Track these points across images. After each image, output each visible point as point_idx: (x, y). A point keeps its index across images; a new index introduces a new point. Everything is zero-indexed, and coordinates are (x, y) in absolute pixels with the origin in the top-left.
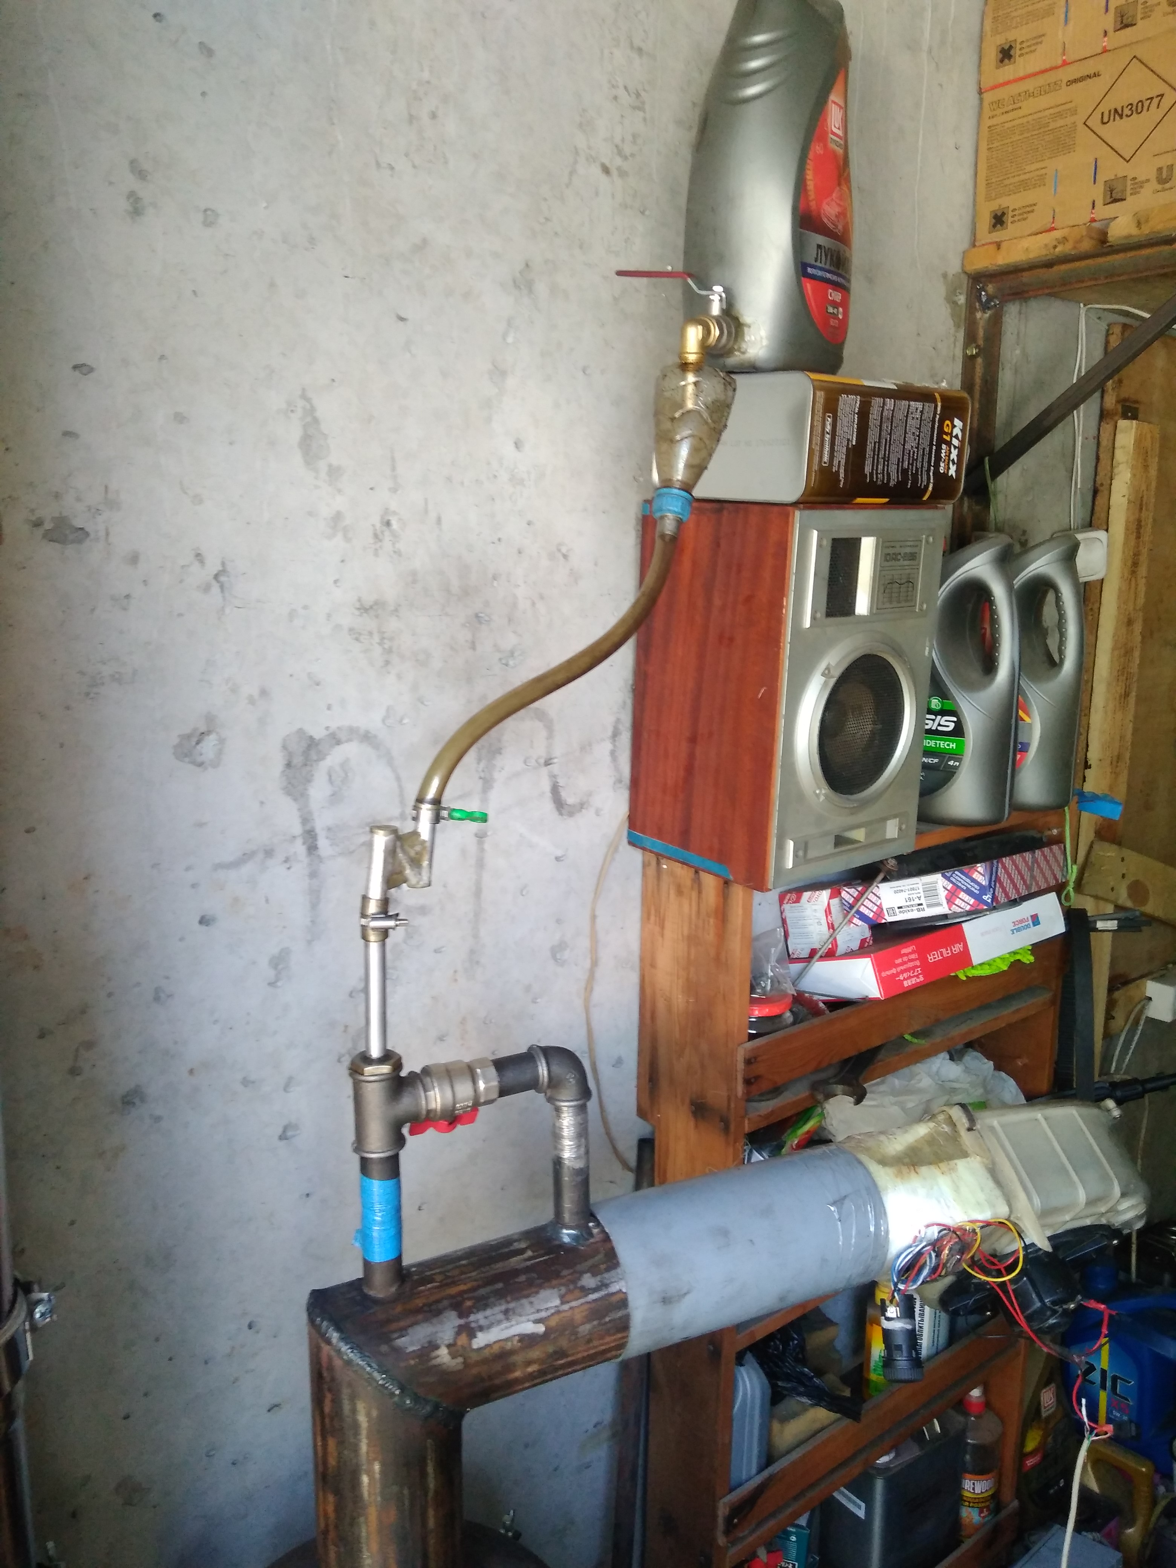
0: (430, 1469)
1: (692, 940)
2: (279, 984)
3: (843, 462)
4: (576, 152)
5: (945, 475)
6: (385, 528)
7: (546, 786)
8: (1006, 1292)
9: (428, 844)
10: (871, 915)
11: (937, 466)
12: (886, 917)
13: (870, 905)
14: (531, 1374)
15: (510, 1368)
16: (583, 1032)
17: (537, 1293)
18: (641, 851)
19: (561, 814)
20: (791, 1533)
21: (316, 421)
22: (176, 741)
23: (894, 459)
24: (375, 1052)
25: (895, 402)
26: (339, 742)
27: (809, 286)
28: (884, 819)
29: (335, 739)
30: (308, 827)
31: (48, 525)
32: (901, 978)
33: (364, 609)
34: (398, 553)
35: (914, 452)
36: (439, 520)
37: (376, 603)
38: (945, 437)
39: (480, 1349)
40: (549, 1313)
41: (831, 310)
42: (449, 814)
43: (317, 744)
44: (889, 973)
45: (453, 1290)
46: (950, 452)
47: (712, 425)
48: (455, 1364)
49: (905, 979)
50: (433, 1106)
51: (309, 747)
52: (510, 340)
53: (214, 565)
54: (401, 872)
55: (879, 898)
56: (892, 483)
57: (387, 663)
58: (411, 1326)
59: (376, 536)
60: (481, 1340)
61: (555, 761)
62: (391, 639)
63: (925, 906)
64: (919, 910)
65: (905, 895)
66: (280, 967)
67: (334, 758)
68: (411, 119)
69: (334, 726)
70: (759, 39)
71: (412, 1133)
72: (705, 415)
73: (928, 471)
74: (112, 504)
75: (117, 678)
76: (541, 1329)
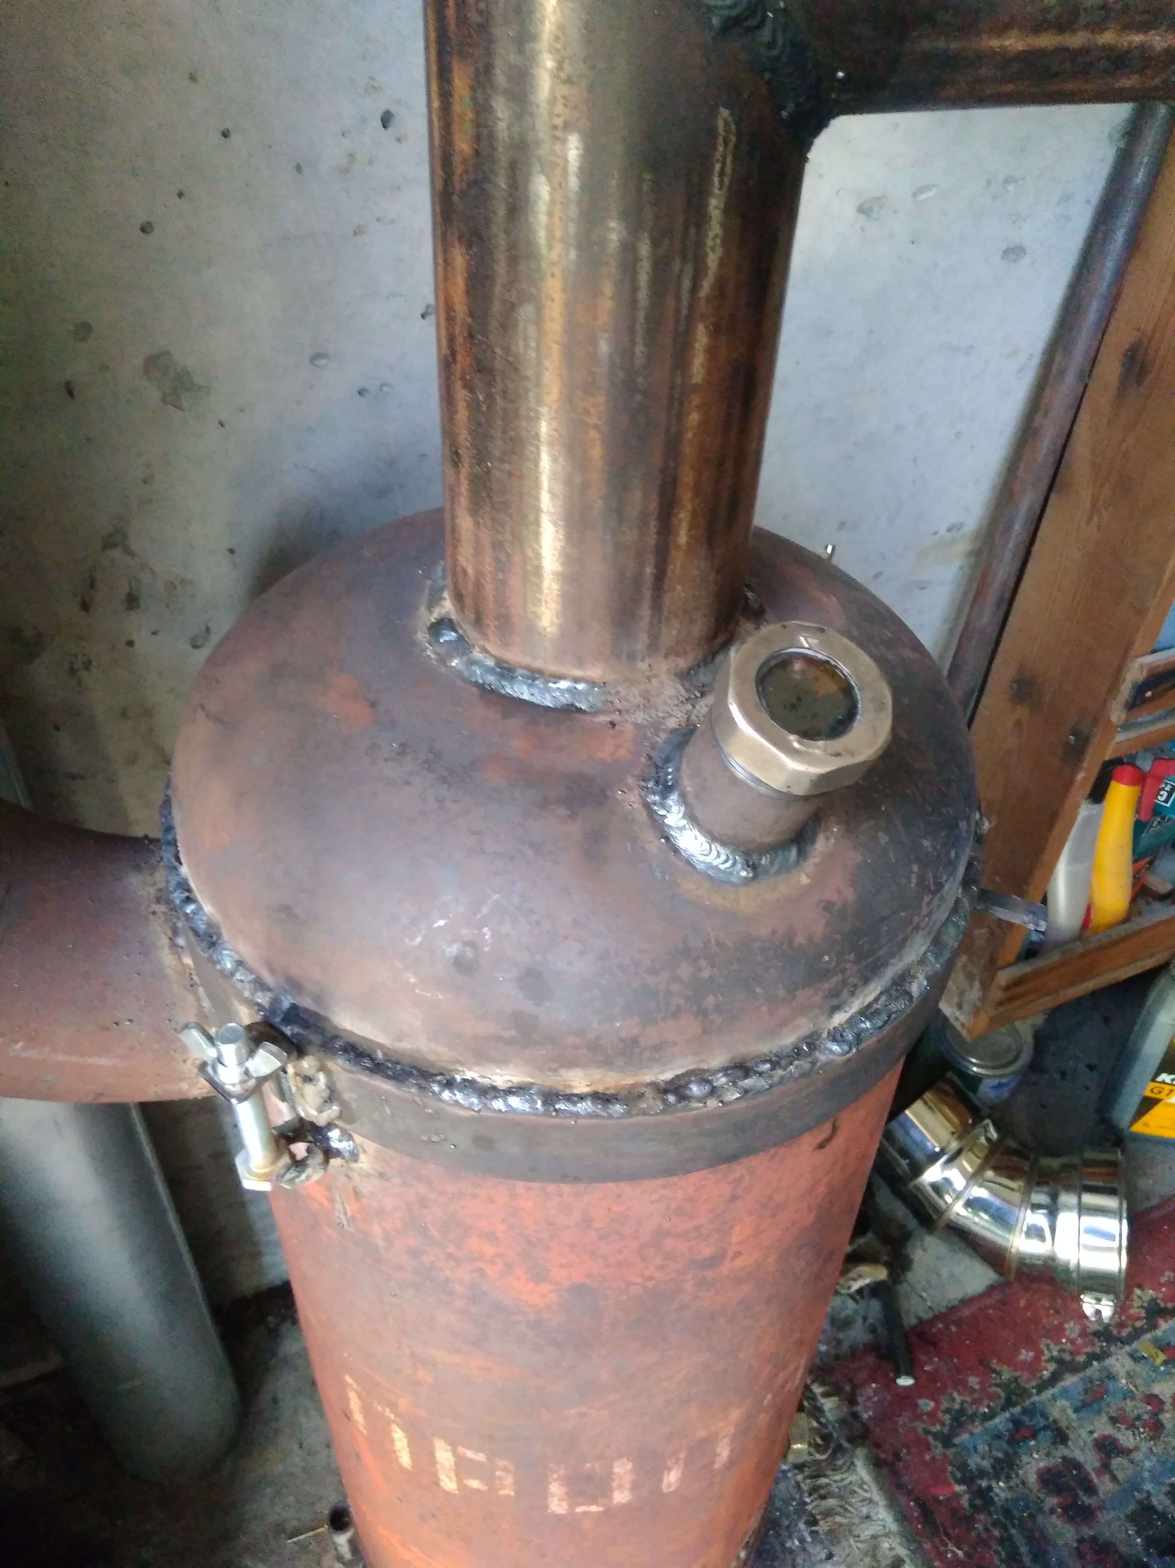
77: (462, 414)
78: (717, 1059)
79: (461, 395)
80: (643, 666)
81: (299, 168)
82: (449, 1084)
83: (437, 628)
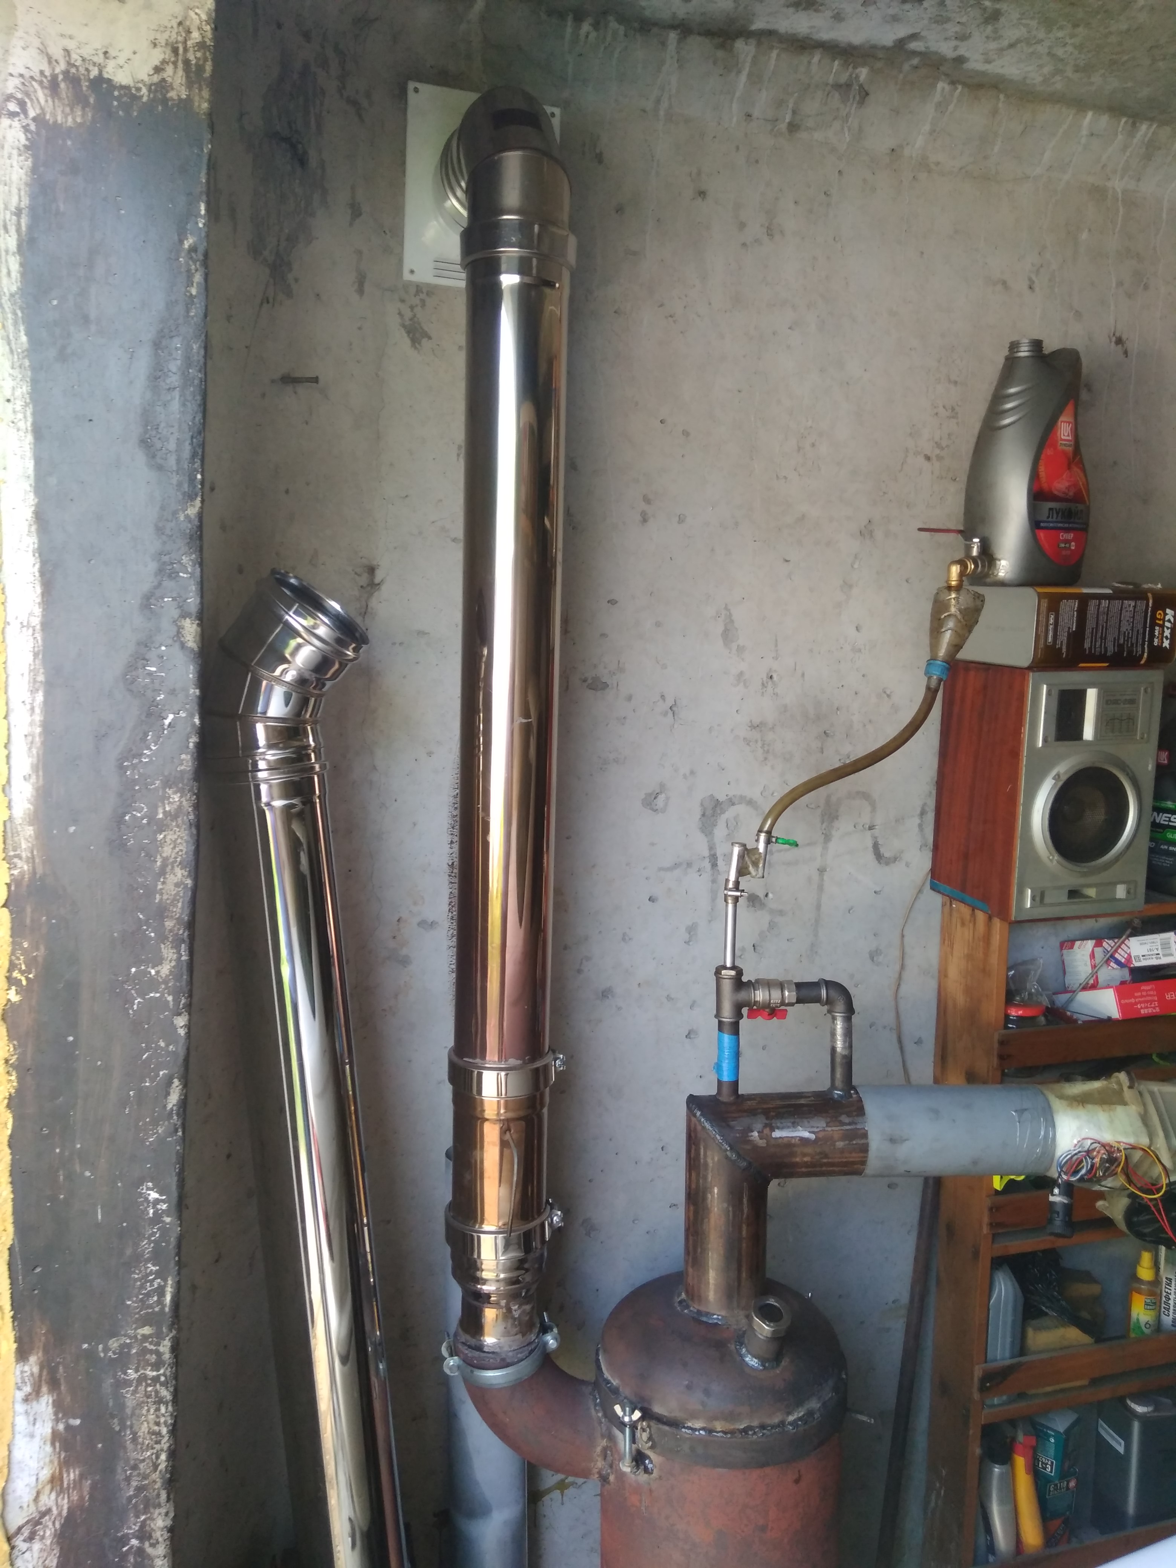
0: (745, 1200)
1: (969, 957)
2: (691, 943)
3: (1065, 642)
4: (907, 450)
5: (1160, 647)
6: (769, 680)
7: (869, 843)
8: (1156, 1206)
9: (763, 855)
10: (1123, 960)
11: (1151, 641)
12: (1134, 962)
13: (1122, 953)
14: (806, 1162)
15: (793, 1154)
16: (893, 1014)
17: (813, 1118)
18: (941, 895)
19: (879, 862)
20: (1050, 1436)
21: (732, 621)
22: (643, 796)
23: (1110, 638)
24: (729, 965)
25: (1109, 603)
26: (733, 804)
27: (1041, 534)
28: (1114, 884)
29: (731, 802)
30: (712, 853)
31: (590, 681)
32: (1139, 1006)
33: (753, 727)
34: (776, 694)
35: (1129, 633)
36: (803, 675)
37: (761, 723)
38: (1157, 621)
39: (776, 1138)
40: (818, 1130)
41: (1063, 545)
42: (776, 840)
43: (721, 804)
44: (1127, 1001)
45: (765, 1106)
46: (1163, 632)
47: (965, 623)
48: (762, 1143)
49: (1142, 1008)
50: (758, 999)
51: (716, 806)
52: (856, 566)
53: (670, 702)
54: (747, 868)
55: (1129, 948)
56: (1109, 654)
57: (766, 759)
58: (739, 1117)
59: (763, 684)
60: (777, 1134)
61: (877, 827)
62: (769, 745)
63: (1161, 956)
64: (1157, 958)
65: (1148, 947)
66: (692, 933)
67: (730, 813)
68: (799, 449)
69: (731, 794)
70: (1012, 390)
71: (749, 1017)
72: (959, 617)
73: (1143, 645)
74: (621, 670)
75: (616, 761)
76: (813, 1137)
77: (691, 1242)
78: (755, 1423)
79: (691, 1238)
80: (736, 1312)
81: (636, 1163)
82: (684, 1427)
83: (680, 1302)
